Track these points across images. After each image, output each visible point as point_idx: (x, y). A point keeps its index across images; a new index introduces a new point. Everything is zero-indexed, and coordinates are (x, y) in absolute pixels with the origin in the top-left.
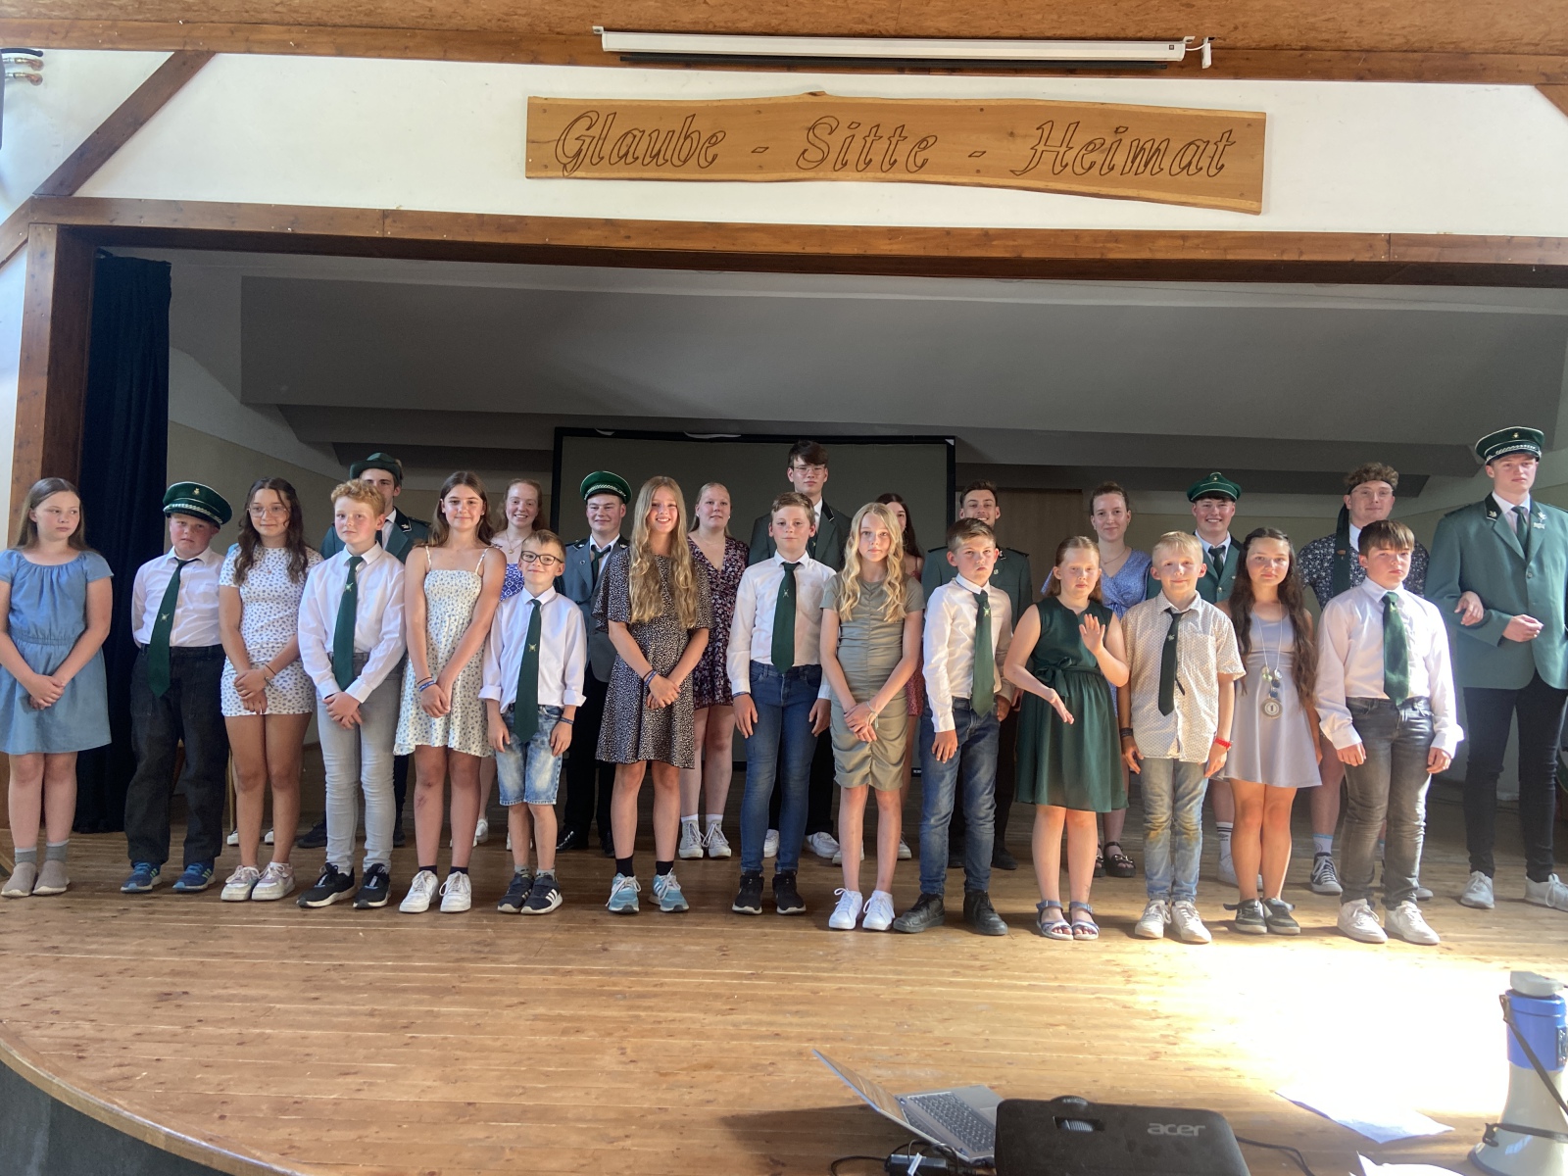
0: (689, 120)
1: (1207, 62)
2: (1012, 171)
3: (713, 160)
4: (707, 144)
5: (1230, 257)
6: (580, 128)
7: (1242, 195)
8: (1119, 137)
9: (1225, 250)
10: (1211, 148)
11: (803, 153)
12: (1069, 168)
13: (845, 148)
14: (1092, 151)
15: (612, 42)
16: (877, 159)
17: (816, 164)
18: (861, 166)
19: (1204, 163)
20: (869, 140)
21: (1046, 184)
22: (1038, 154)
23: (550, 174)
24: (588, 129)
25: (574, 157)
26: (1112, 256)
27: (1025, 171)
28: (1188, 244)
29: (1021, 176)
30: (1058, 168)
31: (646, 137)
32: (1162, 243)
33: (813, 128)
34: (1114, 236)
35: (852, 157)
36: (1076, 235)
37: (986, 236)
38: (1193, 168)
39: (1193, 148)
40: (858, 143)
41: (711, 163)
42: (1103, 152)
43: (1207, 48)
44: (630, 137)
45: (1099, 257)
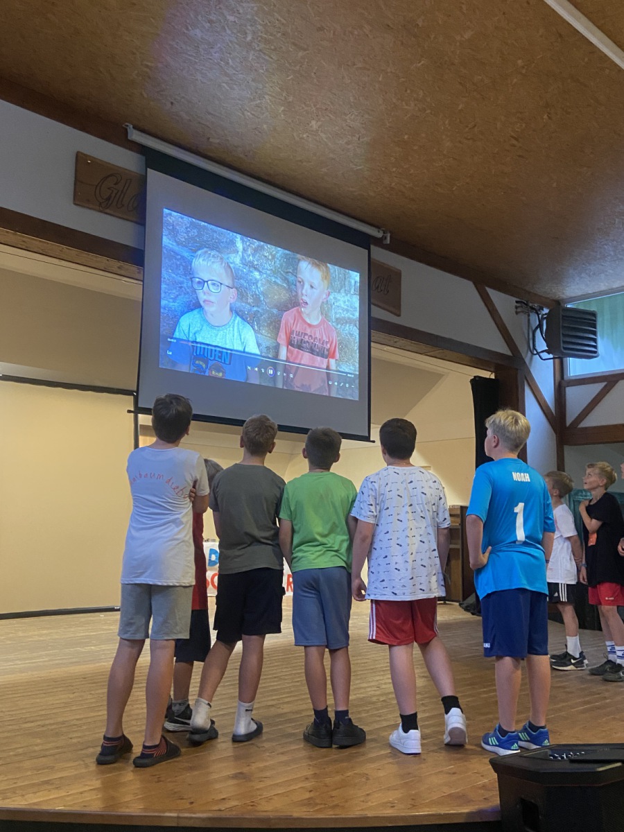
1: (388, 242)
6: (110, 182)
7: (395, 307)
10: (385, 281)
15: (135, 136)
19: (383, 288)
23: (90, 206)
24: (115, 184)
25: (106, 200)
28: (378, 325)
38: (379, 289)
39: (379, 279)
43: (388, 236)
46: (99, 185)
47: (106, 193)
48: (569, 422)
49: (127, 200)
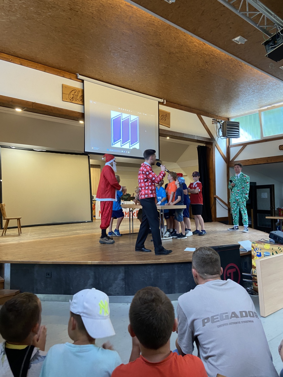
1: (165, 103)
5: (167, 134)
7: (168, 125)
23: (67, 101)
24: (75, 93)
25: (72, 98)
28: (162, 131)
38: (162, 119)
39: (162, 116)
44: (82, 96)
46: (70, 94)
47: (72, 96)
48: (231, 159)
49: (78, 98)
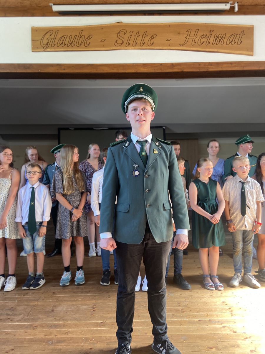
0: (81, 32)
1: (236, 9)
2: (180, 45)
3: (89, 44)
4: (87, 39)
5: (245, 69)
6: (48, 36)
7: (247, 50)
8: (211, 33)
9: (243, 67)
10: (238, 36)
11: (116, 41)
12: (197, 43)
13: (129, 40)
14: (203, 38)
15: (56, 8)
16: (139, 42)
17: (120, 44)
18: (134, 45)
19: (236, 41)
20: (136, 36)
21: (190, 48)
22: (187, 39)
23: (39, 50)
24: (50, 36)
25: (46, 45)
26: (210, 70)
27: (183, 45)
28: (233, 65)
29: (183, 46)
30: (193, 43)
31: (68, 38)
32: (225, 65)
33: (119, 33)
34: (210, 64)
35: (131, 42)
36: (199, 64)
37: (173, 65)
38: (233, 43)
39: (233, 36)
40: (133, 37)
41: (88, 45)
42: (206, 38)
43: (236, 5)
44: (63, 38)
45: (206, 70)
46: (42, 39)
47: (45, 42)
49: (56, 43)
